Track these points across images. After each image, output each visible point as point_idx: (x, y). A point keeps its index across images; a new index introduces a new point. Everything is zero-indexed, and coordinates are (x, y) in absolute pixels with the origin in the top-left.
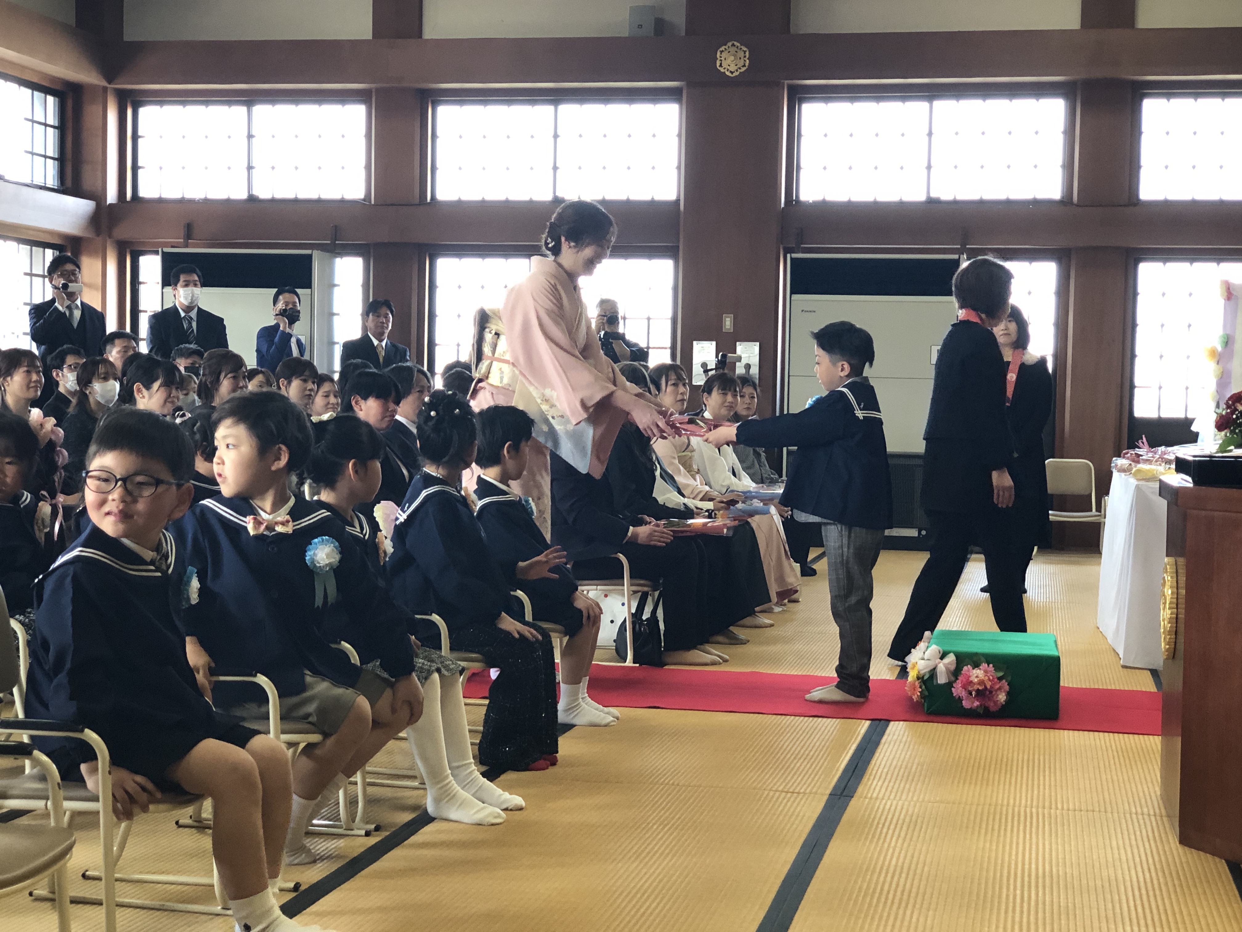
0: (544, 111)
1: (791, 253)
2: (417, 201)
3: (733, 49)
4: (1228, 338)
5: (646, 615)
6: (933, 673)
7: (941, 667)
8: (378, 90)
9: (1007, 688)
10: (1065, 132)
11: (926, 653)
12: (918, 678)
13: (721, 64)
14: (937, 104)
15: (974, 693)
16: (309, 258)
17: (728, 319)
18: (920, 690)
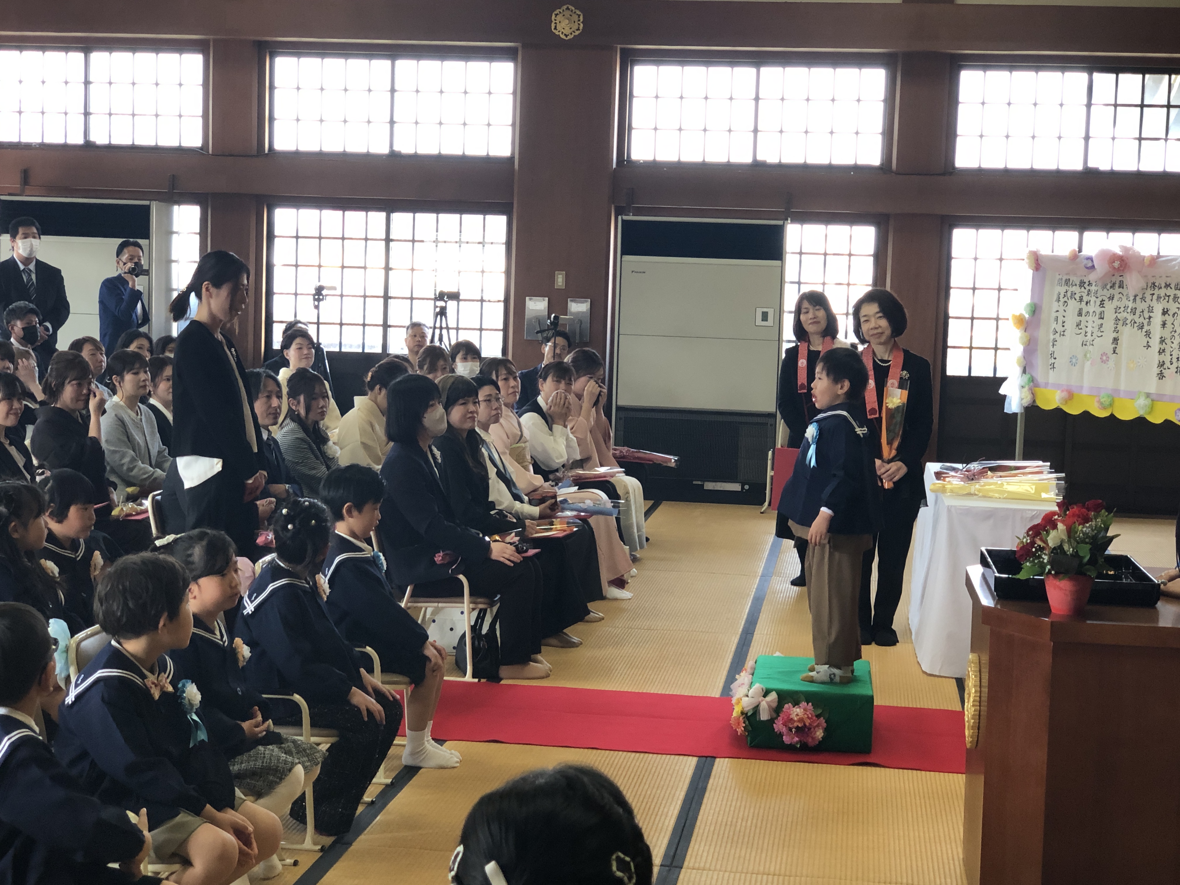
0: (382, 65)
1: (622, 215)
2: (255, 153)
3: (567, 13)
4: (1035, 308)
5: (485, 630)
6: (756, 709)
7: (764, 705)
8: (215, 41)
9: (825, 725)
10: (885, 101)
11: (750, 691)
12: (742, 713)
13: (556, 27)
14: (764, 70)
15: (794, 730)
16: (147, 208)
17: (560, 276)
18: (744, 725)
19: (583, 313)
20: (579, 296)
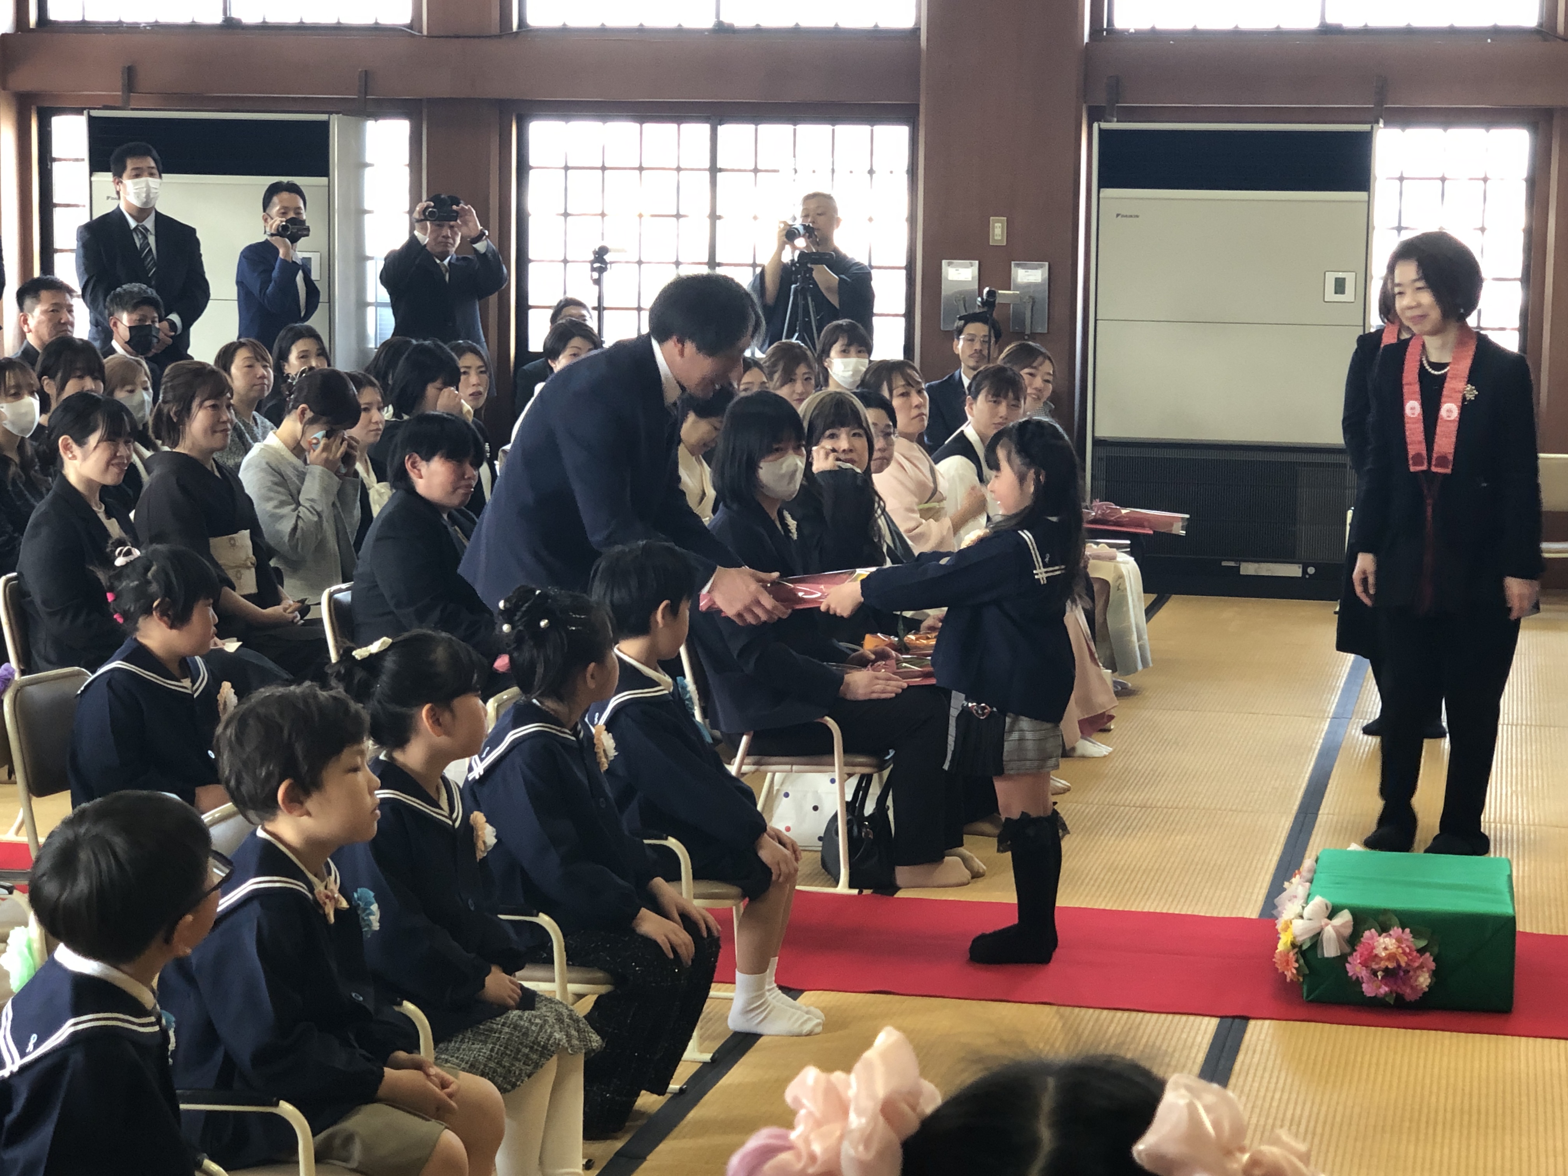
1: (1099, 120)
2: (497, 32)
5: (869, 809)
6: (1317, 939)
7: (1329, 931)
9: (1433, 966)
11: (1307, 909)
12: (1293, 945)
15: (1380, 974)
16: (325, 125)
17: (998, 225)
18: (1297, 965)
19: (1036, 285)
20: (1029, 258)
